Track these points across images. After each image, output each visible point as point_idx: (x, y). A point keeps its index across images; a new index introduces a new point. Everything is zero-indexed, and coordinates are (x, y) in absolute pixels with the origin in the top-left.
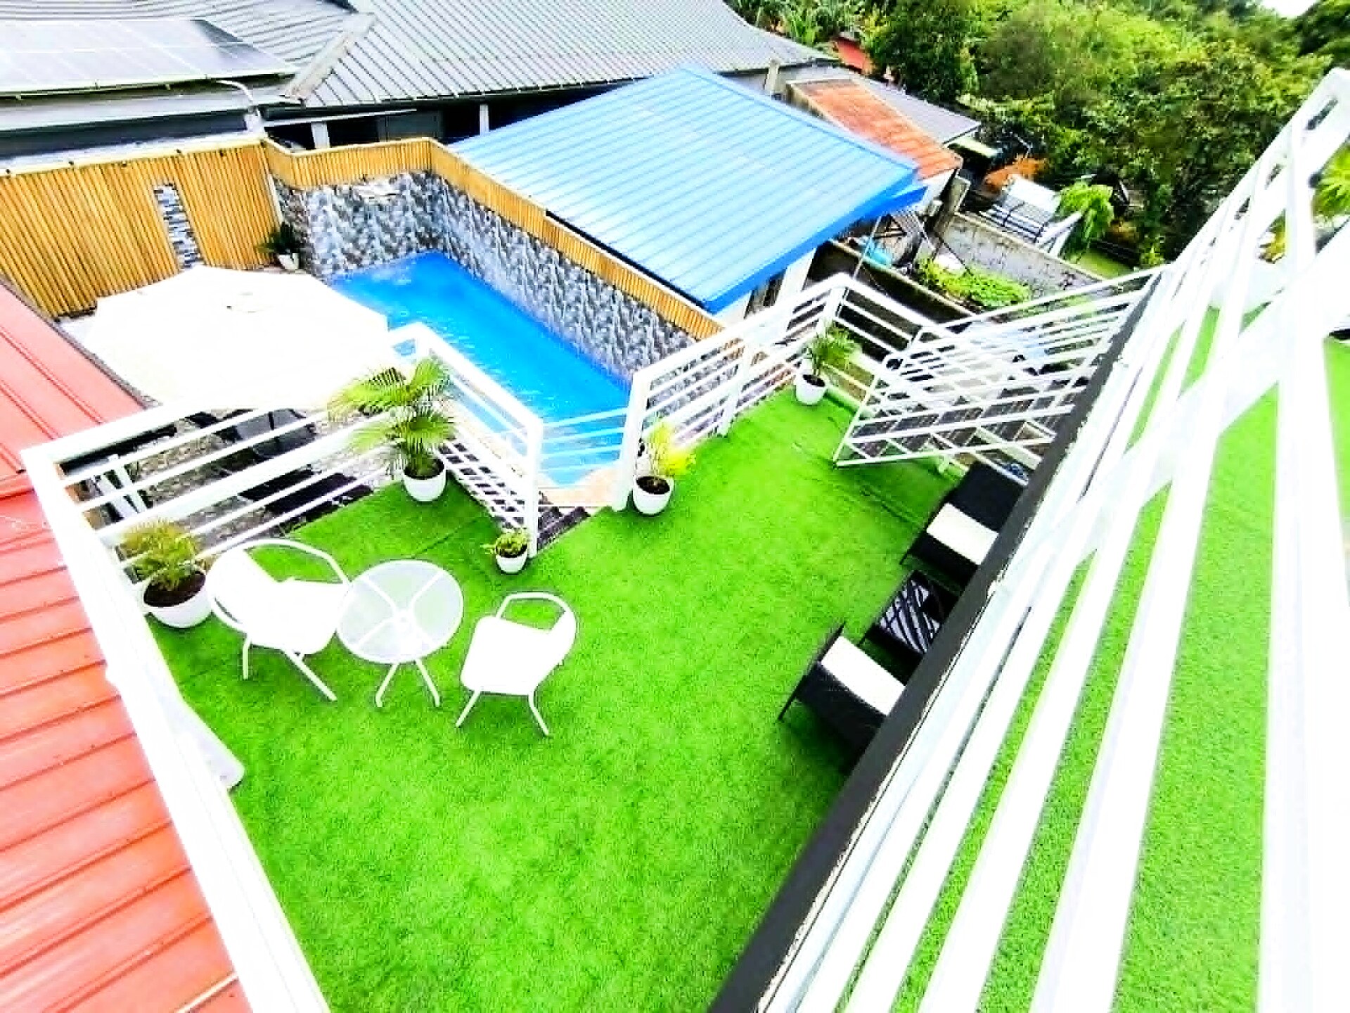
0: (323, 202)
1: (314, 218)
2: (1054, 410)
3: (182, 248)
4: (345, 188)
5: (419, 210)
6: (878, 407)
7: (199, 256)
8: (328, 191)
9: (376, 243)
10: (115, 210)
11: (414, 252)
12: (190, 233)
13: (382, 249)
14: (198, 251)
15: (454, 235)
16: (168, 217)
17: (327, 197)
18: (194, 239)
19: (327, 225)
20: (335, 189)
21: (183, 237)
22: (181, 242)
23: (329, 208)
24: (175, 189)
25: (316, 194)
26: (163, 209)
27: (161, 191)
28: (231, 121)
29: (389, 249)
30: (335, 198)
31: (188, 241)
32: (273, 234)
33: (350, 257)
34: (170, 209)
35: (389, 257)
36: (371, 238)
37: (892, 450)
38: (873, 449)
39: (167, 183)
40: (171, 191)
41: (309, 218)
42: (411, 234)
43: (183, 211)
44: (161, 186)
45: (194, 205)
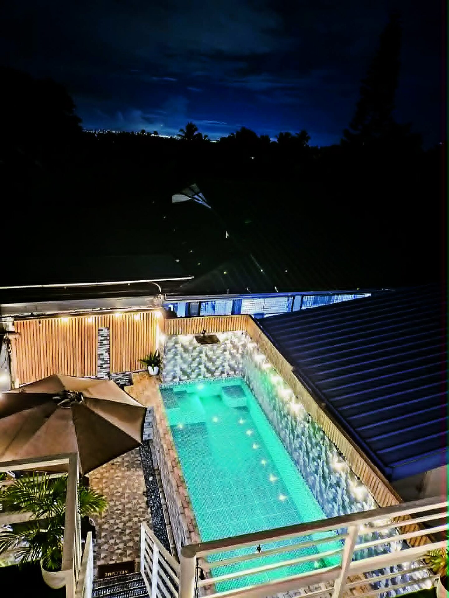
3: (102, 357)
5: (234, 351)
9: (202, 367)
12: (108, 351)
13: (205, 370)
14: (109, 360)
16: (101, 342)
17: (180, 340)
18: (109, 354)
19: (176, 354)
21: (104, 353)
22: (102, 354)
23: (178, 345)
24: (109, 329)
26: (100, 338)
27: (102, 330)
29: (208, 370)
33: (184, 373)
34: (103, 338)
35: (209, 375)
36: (200, 363)
39: (106, 327)
40: (106, 330)
41: (166, 350)
42: (226, 364)
43: (109, 340)
44: (103, 328)
45: (115, 338)
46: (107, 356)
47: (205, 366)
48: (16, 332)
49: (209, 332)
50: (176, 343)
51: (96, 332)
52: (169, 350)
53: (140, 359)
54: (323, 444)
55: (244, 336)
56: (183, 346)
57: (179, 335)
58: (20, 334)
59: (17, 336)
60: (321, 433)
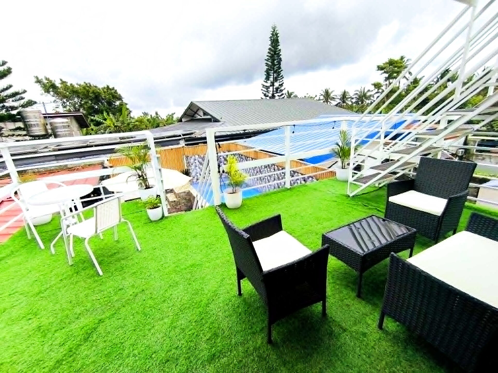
0: (195, 160)
1: (192, 164)
4: (202, 156)
8: (197, 156)
17: (196, 158)
19: (196, 166)
20: (199, 156)
23: (196, 161)
25: (193, 157)
28: (177, 142)
30: (199, 159)
41: (190, 164)
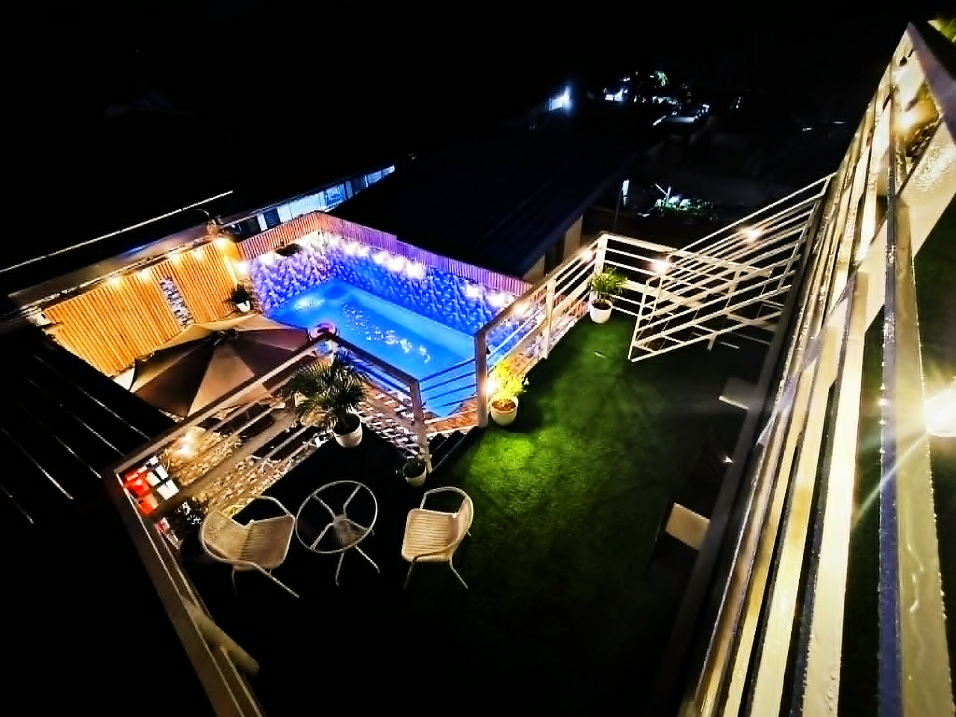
2: (781, 289)
3: (179, 314)
5: (318, 255)
6: (652, 315)
7: (191, 317)
9: (294, 282)
10: (138, 302)
11: (319, 281)
12: (183, 304)
13: (298, 284)
14: (190, 314)
15: (343, 265)
16: (170, 298)
18: (186, 307)
21: (179, 307)
22: (179, 311)
24: (171, 280)
26: (166, 293)
27: (164, 283)
29: (302, 283)
31: (183, 309)
32: (233, 292)
33: (280, 295)
34: (170, 293)
36: (291, 279)
37: (670, 343)
38: (655, 345)
39: (166, 277)
40: (169, 282)
41: (253, 277)
42: (315, 271)
43: (178, 292)
44: (164, 280)
45: (183, 286)
46: (185, 311)
47: (297, 279)
48: (54, 322)
49: (287, 242)
50: (259, 266)
51: (158, 289)
52: (256, 276)
53: (223, 300)
54: (454, 284)
55: (321, 234)
56: (267, 267)
57: (259, 257)
58: (61, 323)
59: (60, 327)
60: (449, 276)
